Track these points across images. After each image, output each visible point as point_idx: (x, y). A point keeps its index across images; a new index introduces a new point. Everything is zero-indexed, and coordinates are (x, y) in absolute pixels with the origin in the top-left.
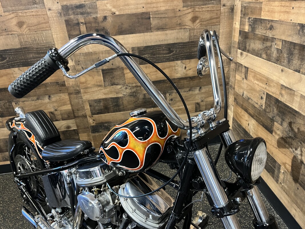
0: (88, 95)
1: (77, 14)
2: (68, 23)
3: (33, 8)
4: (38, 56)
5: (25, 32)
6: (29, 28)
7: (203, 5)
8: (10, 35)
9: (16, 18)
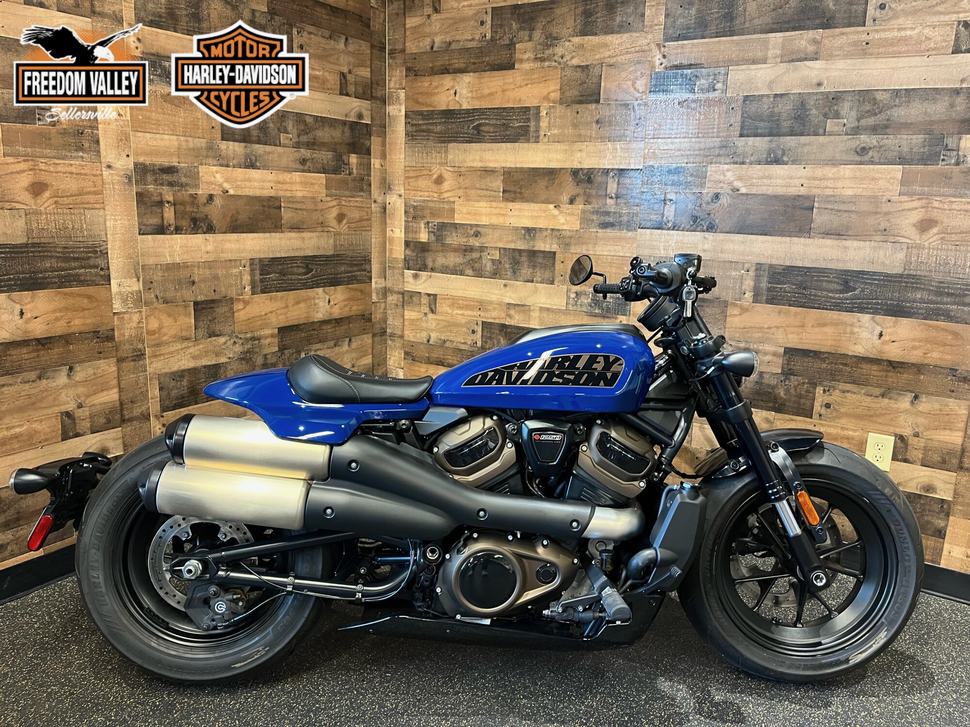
0: (160, 360)
1: (162, 184)
2: (141, 198)
3: (75, 157)
4: (63, 265)
5: (46, 209)
6: (56, 199)
7: (351, 197)
8: (6, 211)
9: (30, 173)
